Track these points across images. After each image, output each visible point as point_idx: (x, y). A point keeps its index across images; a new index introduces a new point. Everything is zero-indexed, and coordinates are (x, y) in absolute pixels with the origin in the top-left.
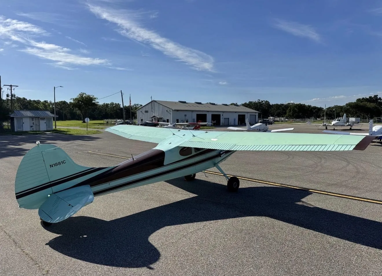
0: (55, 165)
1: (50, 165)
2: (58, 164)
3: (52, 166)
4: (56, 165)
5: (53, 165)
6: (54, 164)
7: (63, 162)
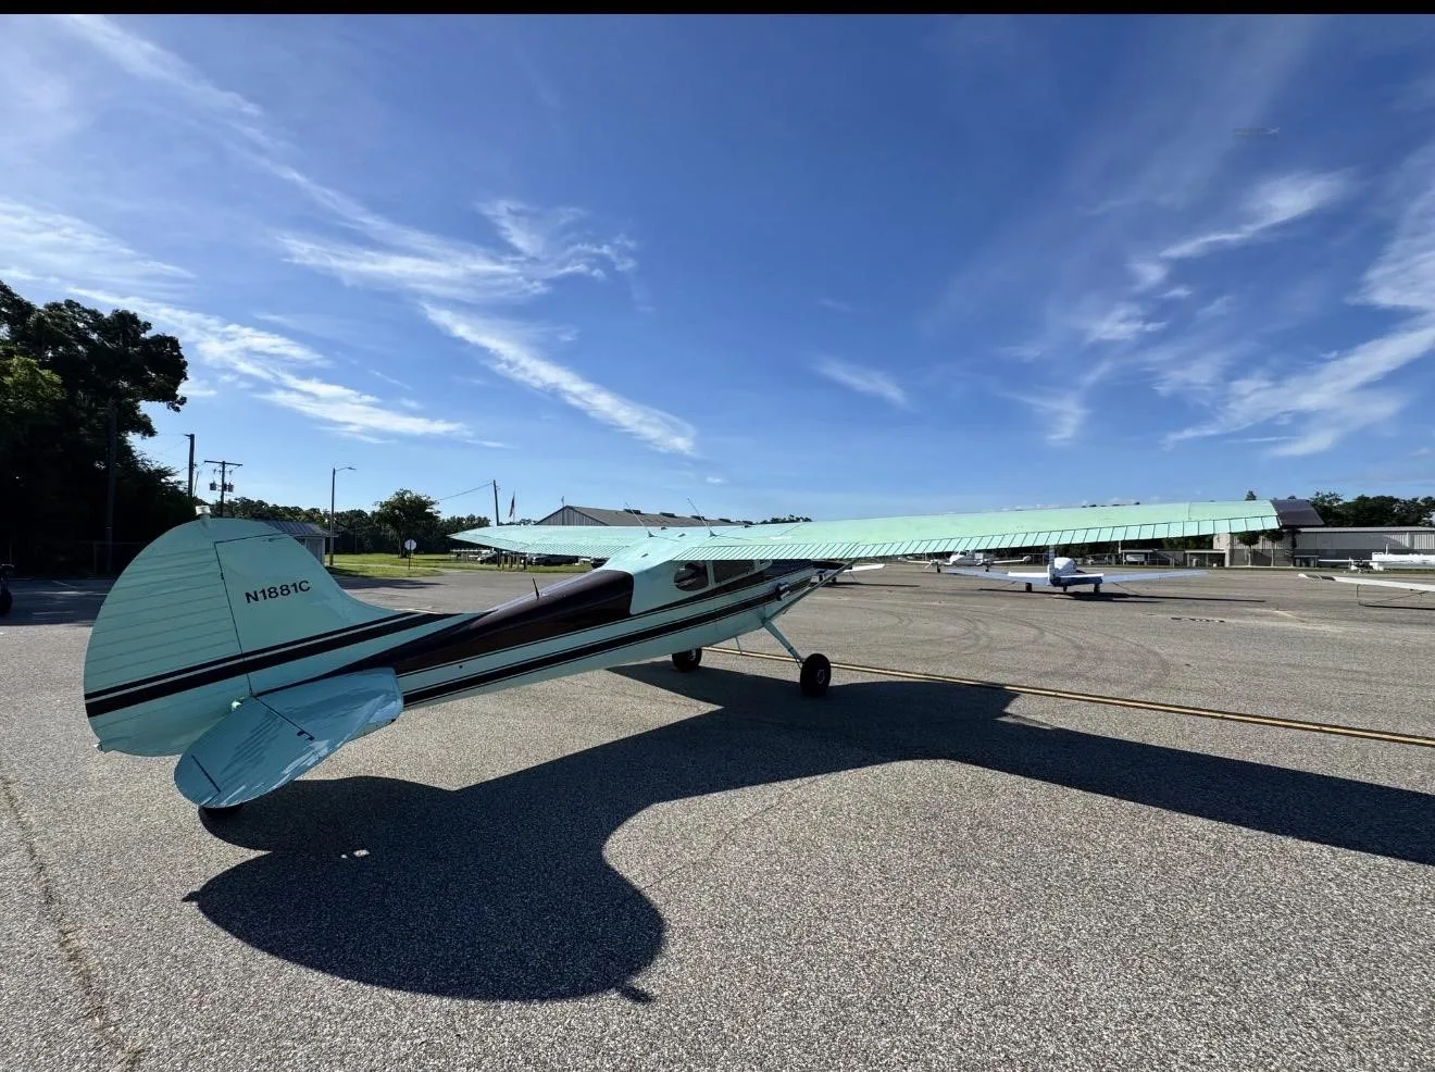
0: (267, 593)
1: (248, 595)
2: (279, 591)
3: (256, 599)
4: (271, 593)
5: (260, 596)
6: (263, 591)
7: (298, 587)
